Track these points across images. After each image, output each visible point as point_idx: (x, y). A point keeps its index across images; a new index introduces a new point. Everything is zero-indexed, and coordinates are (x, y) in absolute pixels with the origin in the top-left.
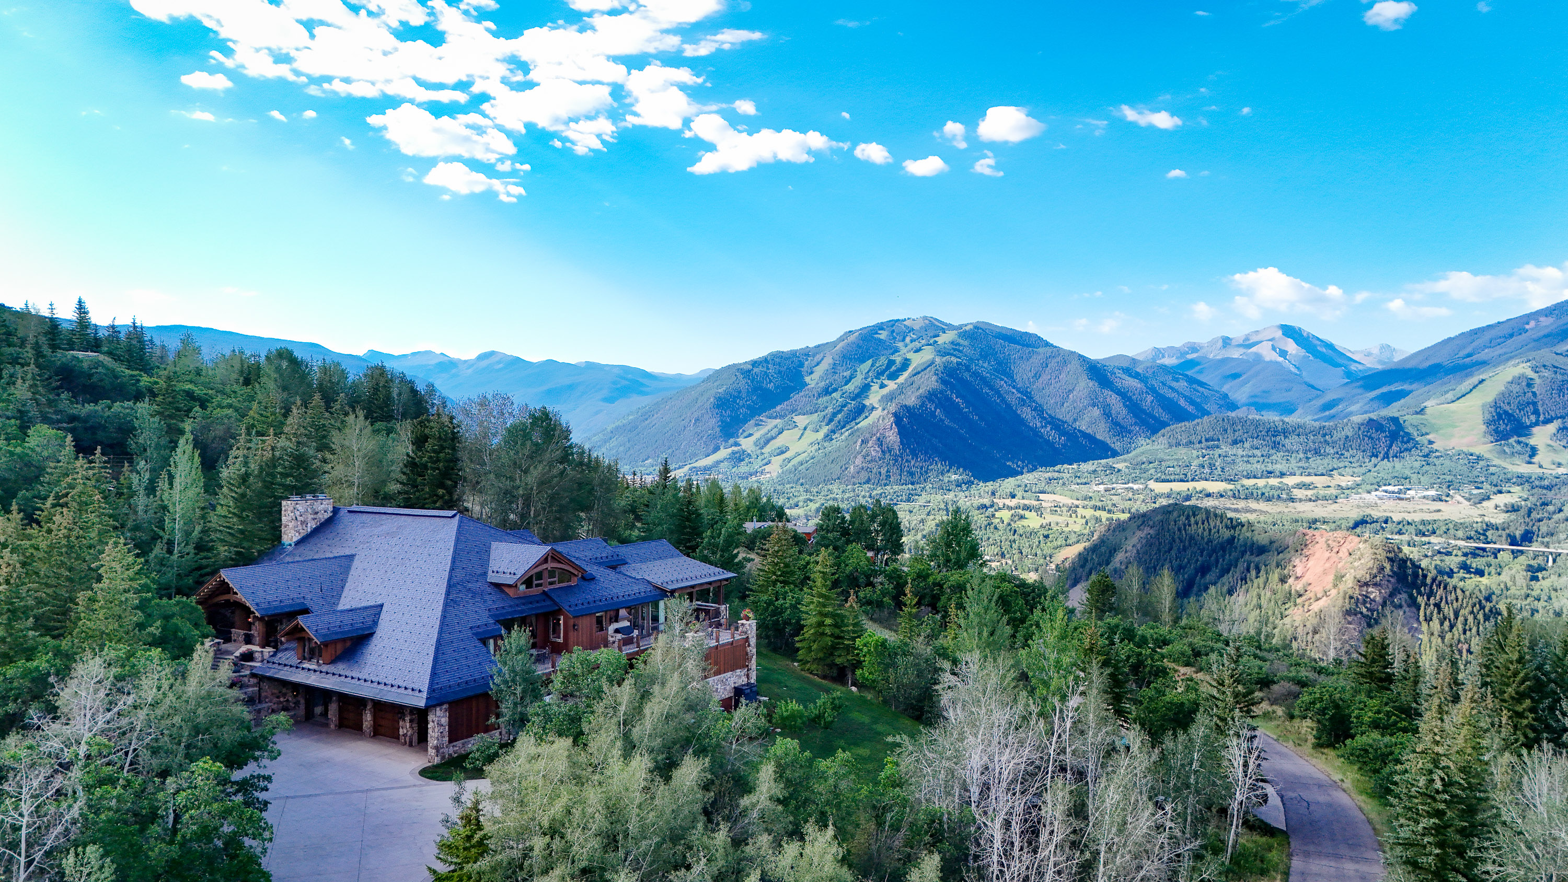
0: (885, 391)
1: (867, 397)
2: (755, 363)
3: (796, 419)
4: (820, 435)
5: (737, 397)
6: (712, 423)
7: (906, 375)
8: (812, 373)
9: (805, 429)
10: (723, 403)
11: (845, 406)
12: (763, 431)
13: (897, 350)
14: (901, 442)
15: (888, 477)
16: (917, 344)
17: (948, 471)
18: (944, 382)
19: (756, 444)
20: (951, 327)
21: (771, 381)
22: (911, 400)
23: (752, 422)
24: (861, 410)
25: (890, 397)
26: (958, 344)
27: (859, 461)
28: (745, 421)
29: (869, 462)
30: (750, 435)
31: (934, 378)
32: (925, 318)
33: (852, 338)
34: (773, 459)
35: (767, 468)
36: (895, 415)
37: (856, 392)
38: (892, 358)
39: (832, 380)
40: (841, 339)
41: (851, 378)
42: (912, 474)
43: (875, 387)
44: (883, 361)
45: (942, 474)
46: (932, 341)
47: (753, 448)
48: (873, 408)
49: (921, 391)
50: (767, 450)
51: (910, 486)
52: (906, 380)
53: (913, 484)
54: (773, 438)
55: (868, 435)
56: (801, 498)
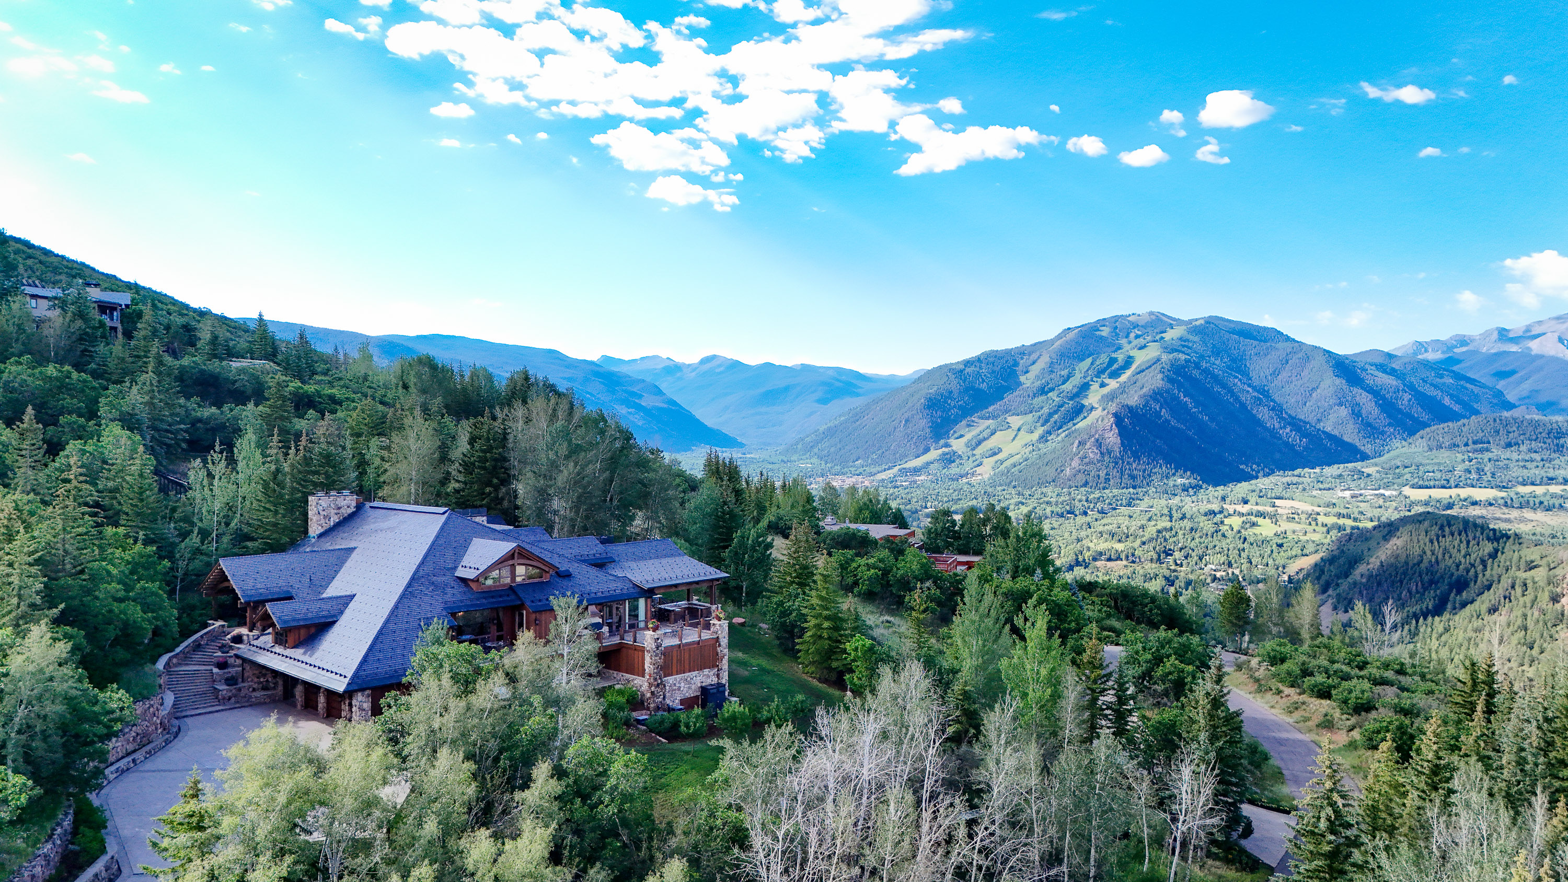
0: (1105, 390)
1: (1086, 397)
2: (968, 363)
3: (1010, 419)
4: (1035, 436)
5: (950, 398)
6: (922, 424)
7: (1129, 373)
8: (1027, 372)
9: (1019, 430)
10: (933, 404)
11: (1062, 406)
12: (974, 432)
13: (1120, 348)
14: (1122, 444)
15: (1107, 480)
16: (1141, 341)
17: (1174, 475)
18: (1170, 380)
19: (967, 445)
20: (1180, 322)
21: (983, 381)
22: (1133, 399)
23: (964, 423)
24: (1079, 411)
25: (1111, 397)
26: (1187, 340)
27: (1075, 463)
28: (956, 422)
29: (1087, 464)
30: (962, 436)
31: (1160, 376)
32: (1151, 313)
33: (1071, 335)
34: (985, 461)
35: (979, 470)
36: (1116, 415)
37: (1075, 390)
38: (1114, 355)
39: (1048, 378)
40: (1059, 337)
41: (1068, 377)
42: (1133, 477)
43: (1095, 386)
44: (1103, 359)
45: (1167, 478)
46: (1158, 338)
47: (965, 449)
48: (1092, 408)
49: (1144, 390)
50: (978, 451)
51: (1131, 490)
52: (1129, 378)
53: (1134, 487)
54: (985, 439)
55: (1086, 437)
56: (1012, 501)
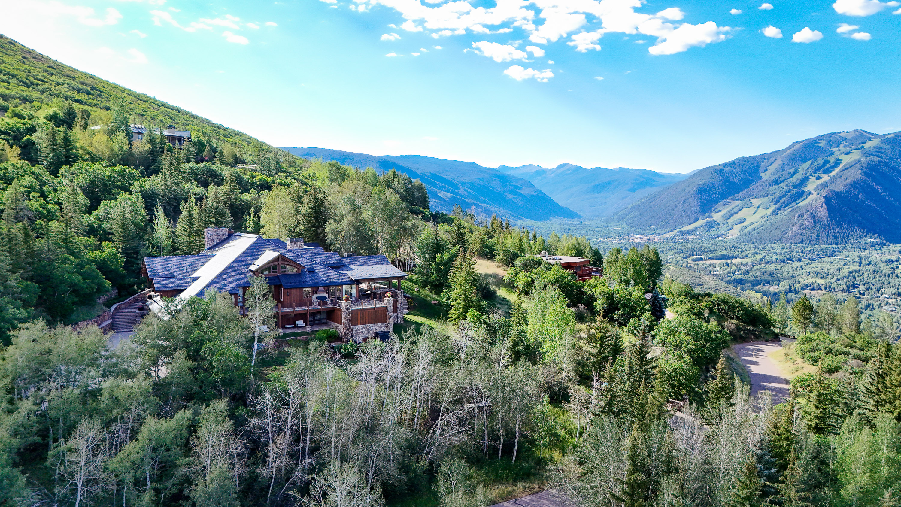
0: (820, 181)
1: (806, 186)
2: (725, 165)
3: (752, 201)
4: (769, 211)
5: (712, 187)
6: (694, 203)
7: (837, 170)
8: (766, 170)
9: (759, 207)
10: (702, 191)
11: (789, 192)
12: (729, 208)
13: (832, 154)
14: (829, 216)
15: (817, 239)
16: (848, 149)
17: (866, 236)
18: (866, 174)
19: (723, 217)
20: (876, 136)
21: (736, 176)
22: (839, 187)
23: (722, 203)
24: (800, 195)
25: (824, 185)
26: (881, 148)
27: (796, 228)
28: (716, 202)
29: (803, 229)
30: (720, 211)
31: (859, 172)
32: (856, 131)
33: (798, 146)
34: (735, 227)
35: (730, 232)
36: (825, 197)
37: (799, 182)
38: (827, 159)
39: (780, 174)
40: (790, 147)
41: (794, 174)
42: (836, 238)
43: (813, 179)
44: (820, 161)
45: (861, 238)
46: (859, 147)
47: (721, 219)
48: (810, 193)
49: (847, 181)
50: (730, 221)
51: (834, 246)
52: (837, 174)
53: (836, 244)
54: (735, 213)
55: (804, 211)
56: (750, 252)
